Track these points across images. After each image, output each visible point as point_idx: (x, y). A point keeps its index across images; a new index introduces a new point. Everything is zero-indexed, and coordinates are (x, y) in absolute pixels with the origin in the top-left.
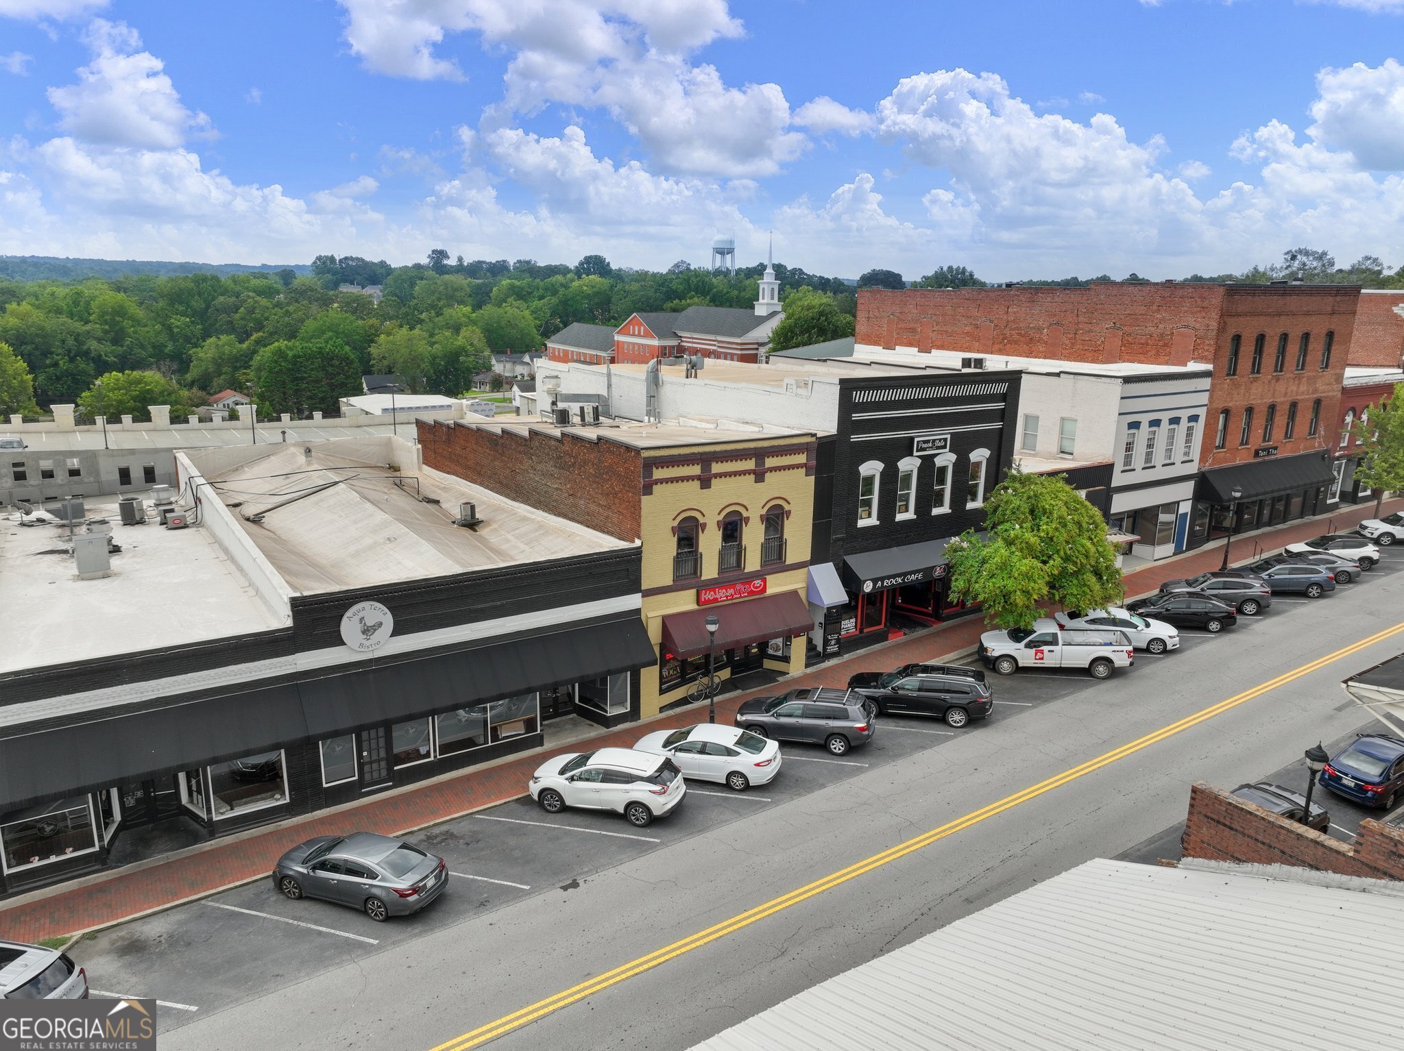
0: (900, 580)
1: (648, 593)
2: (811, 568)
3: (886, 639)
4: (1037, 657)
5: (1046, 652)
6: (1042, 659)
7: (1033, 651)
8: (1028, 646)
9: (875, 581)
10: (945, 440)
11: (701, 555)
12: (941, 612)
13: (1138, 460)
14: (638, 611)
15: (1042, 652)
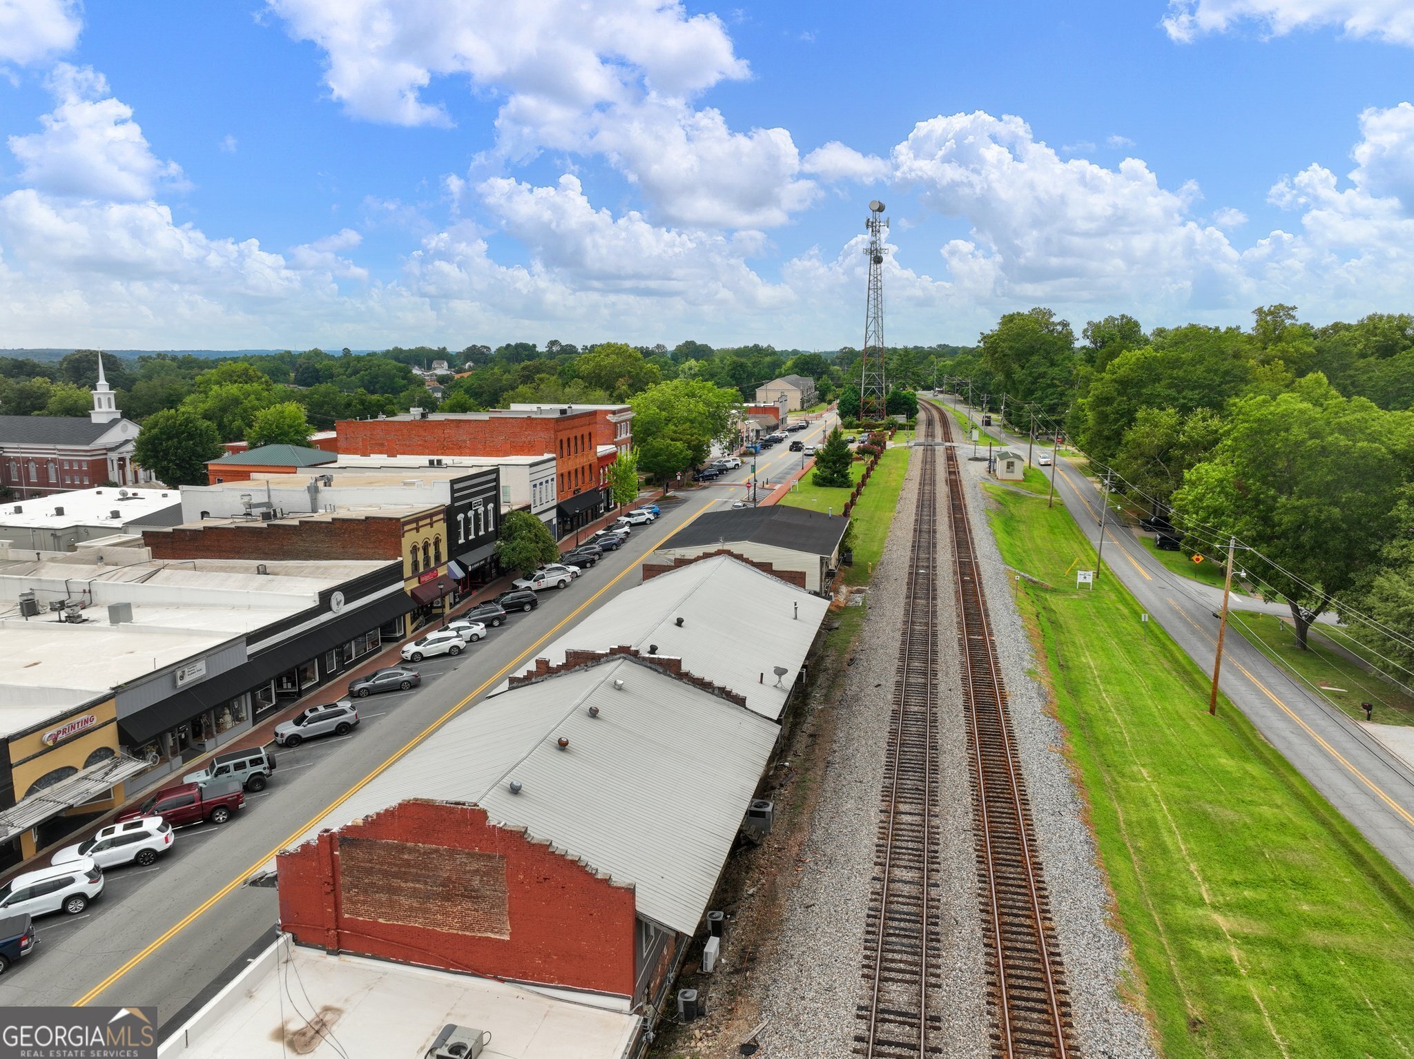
0: (478, 565)
1: (406, 580)
10: (481, 501)
11: (419, 561)
13: (538, 503)
14: (404, 588)
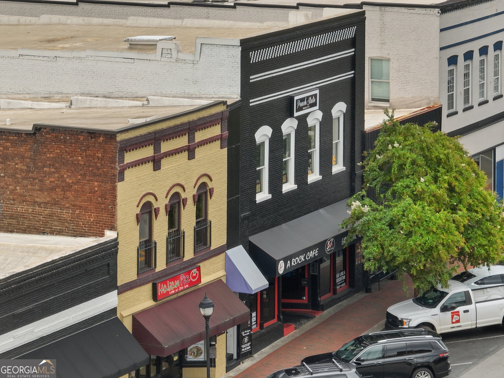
0: (302, 257)
1: (123, 290)
2: (229, 252)
3: (282, 335)
4: (454, 321)
5: (461, 313)
6: (458, 321)
7: (449, 314)
8: (444, 309)
9: (286, 260)
10: (315, 95)
11: (155, 243)
12: (319, 299)
13: (459, 105)
14: (114, 311)
15: (458, 313)
